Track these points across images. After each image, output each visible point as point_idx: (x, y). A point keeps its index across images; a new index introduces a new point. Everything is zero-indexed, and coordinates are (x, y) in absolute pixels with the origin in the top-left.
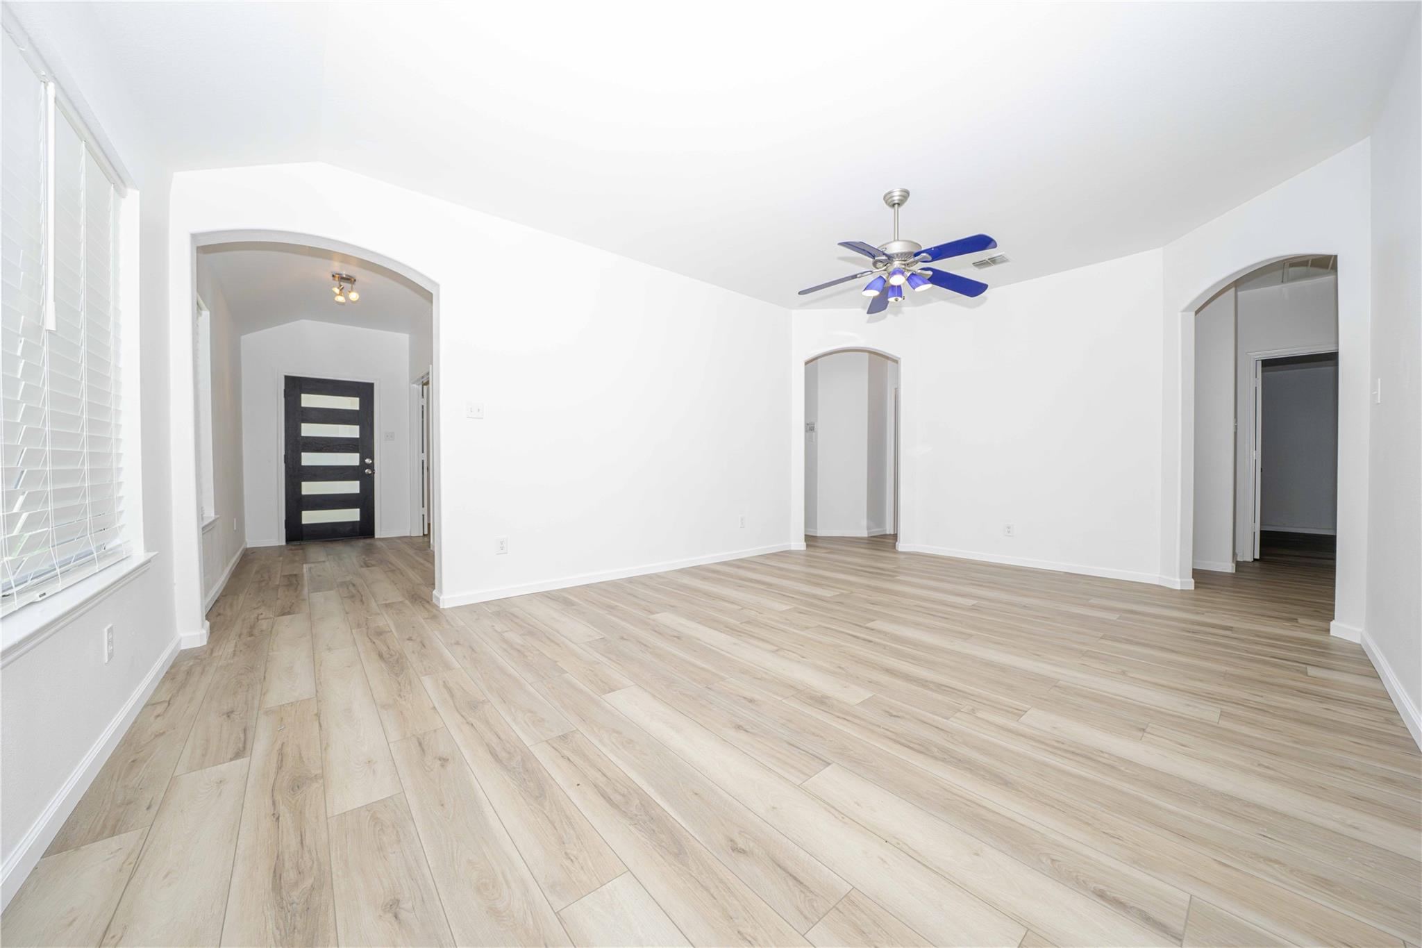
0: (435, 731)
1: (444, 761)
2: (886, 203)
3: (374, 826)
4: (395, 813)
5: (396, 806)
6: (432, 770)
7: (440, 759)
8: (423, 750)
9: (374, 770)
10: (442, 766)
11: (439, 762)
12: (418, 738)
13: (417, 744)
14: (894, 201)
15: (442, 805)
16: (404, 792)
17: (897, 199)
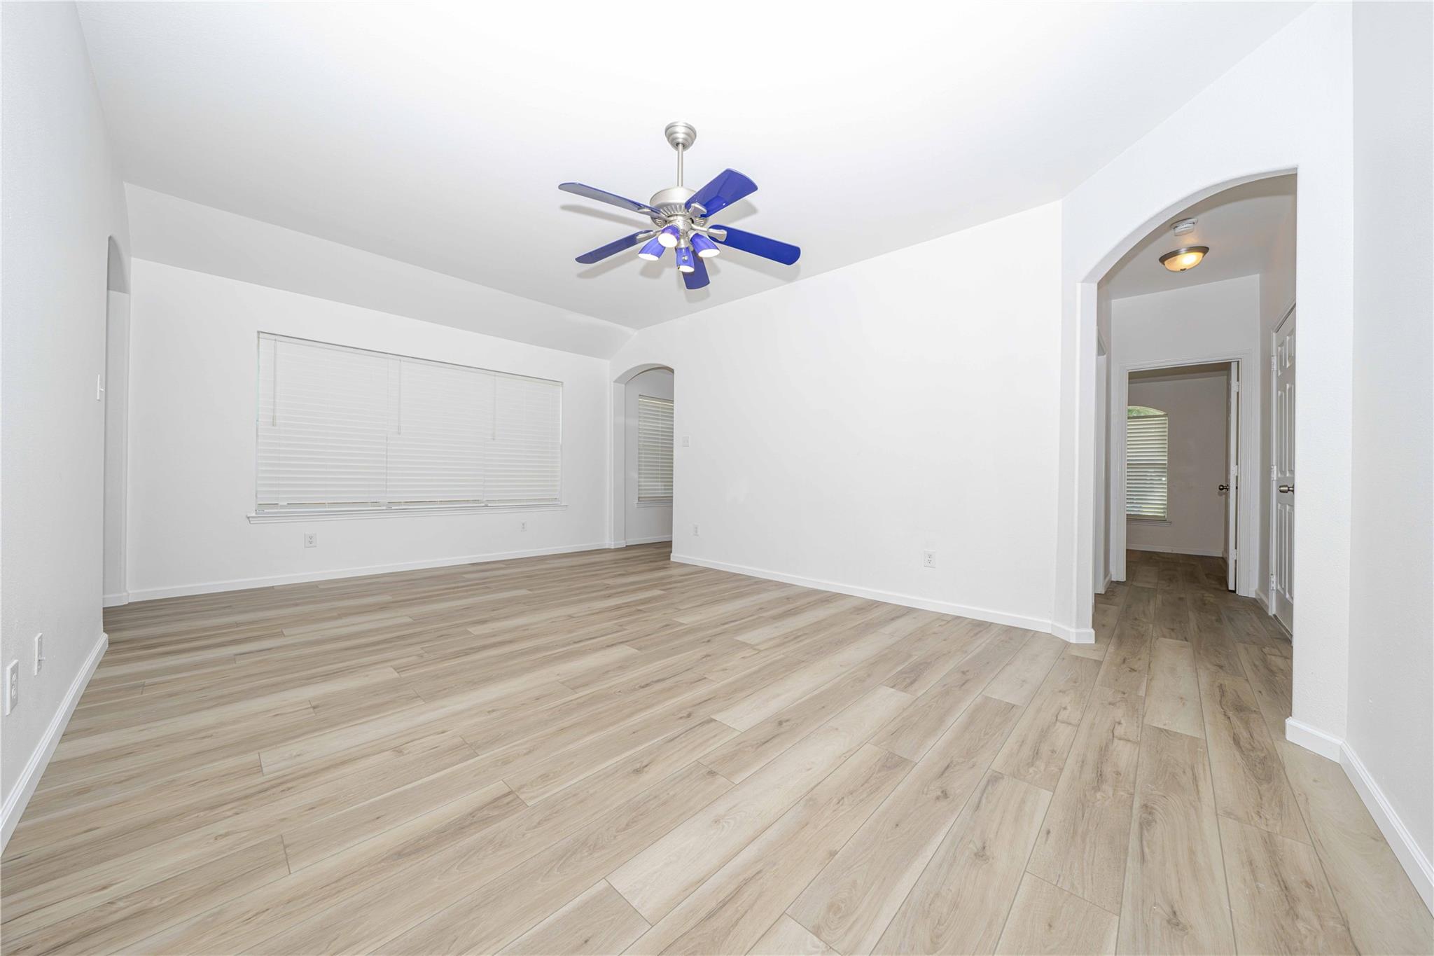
2: (668, 139)
14: (677, 138)
17: (680, 136)
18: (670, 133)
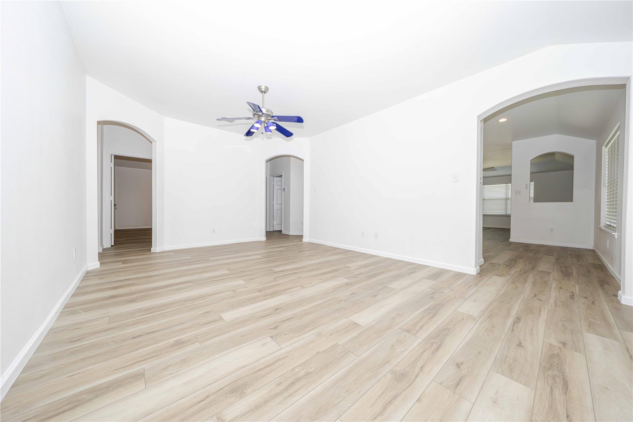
0: (441, 384)
1: (458, 366)
2: (259, 90)
3: (513, 368)
4: (500, 366)
5: (498, 368)
6: (468, 366)
7: (460, 367)
8: (461, 379)
9: (496, 395)
10: (462, 364)
11: (462, 367)
12: (455, 389)
13: (459, 386)
15: (480, 353)
16: (490, 369)
17: (263, 90)
18: (259, 88)
